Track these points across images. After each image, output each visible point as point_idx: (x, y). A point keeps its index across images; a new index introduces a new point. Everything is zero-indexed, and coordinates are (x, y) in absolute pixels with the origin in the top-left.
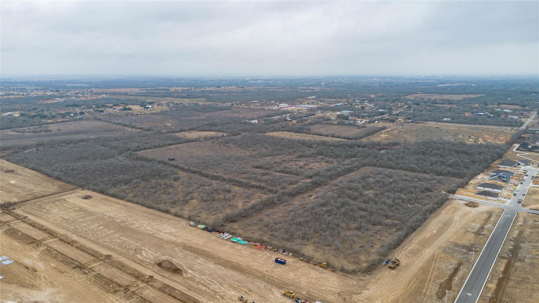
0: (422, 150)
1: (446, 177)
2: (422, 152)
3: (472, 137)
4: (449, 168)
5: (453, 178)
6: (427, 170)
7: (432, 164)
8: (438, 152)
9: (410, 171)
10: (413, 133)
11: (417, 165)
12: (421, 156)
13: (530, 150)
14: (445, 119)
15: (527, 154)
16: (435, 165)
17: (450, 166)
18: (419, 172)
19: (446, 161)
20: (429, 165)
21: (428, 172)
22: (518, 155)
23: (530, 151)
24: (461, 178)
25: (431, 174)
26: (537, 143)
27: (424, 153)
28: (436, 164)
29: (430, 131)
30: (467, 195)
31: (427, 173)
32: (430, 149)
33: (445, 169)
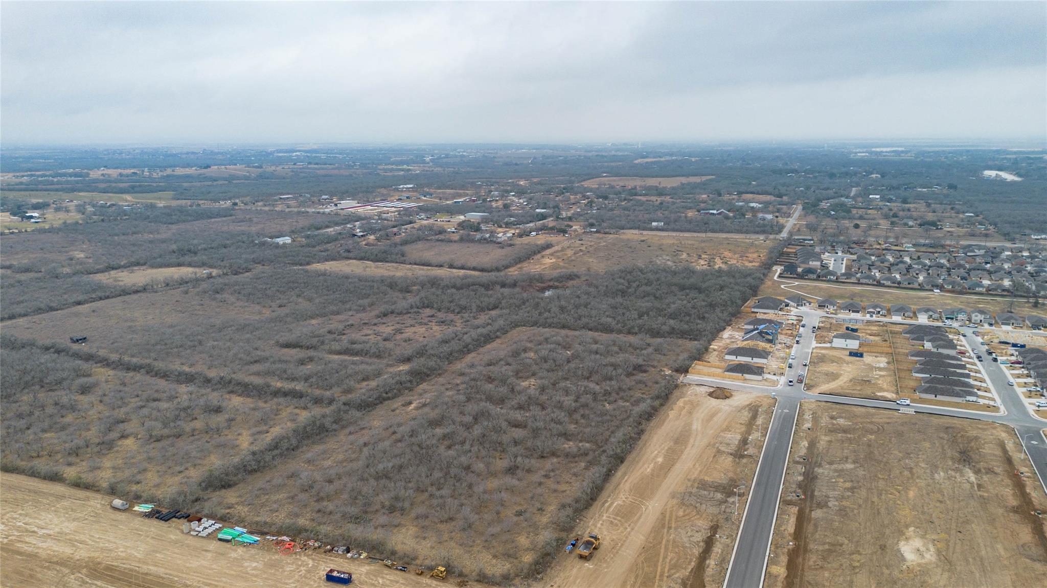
0: (620, 287)
1: (668, 339)
2: (620, 290)
3: (703, 256)
4: (672, 322)
5: (680, 341)
6: (633, 327)
7: (640, 316)
8: (648, 289)
9: (602, 331)
10: (602, 254)
11: (614, 318)
12: (619, 299)
13: (801, 277)
14: (654, 224)
15: (797, 283)
16: (645, 317)
17: (673, 316)
18: (619, 332)
19: (664, 306)
20: (636, 316)
21: (634, 331)
22: (782, 286)
23: (801, 279)
24: (695, 340)
25: (640, 336)
26: (811, 263)
27: (623, 293)
28: (648, 315)
29: (630, 247)
30: (709, 375)
31: (633, 334)
32: (635, 285)
33: (665, 324)
